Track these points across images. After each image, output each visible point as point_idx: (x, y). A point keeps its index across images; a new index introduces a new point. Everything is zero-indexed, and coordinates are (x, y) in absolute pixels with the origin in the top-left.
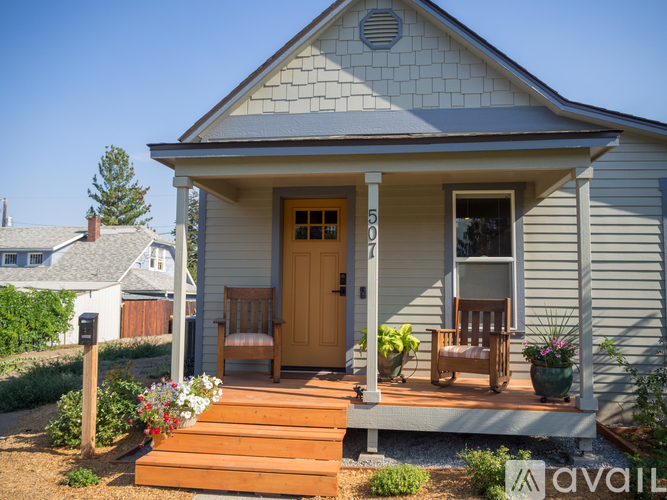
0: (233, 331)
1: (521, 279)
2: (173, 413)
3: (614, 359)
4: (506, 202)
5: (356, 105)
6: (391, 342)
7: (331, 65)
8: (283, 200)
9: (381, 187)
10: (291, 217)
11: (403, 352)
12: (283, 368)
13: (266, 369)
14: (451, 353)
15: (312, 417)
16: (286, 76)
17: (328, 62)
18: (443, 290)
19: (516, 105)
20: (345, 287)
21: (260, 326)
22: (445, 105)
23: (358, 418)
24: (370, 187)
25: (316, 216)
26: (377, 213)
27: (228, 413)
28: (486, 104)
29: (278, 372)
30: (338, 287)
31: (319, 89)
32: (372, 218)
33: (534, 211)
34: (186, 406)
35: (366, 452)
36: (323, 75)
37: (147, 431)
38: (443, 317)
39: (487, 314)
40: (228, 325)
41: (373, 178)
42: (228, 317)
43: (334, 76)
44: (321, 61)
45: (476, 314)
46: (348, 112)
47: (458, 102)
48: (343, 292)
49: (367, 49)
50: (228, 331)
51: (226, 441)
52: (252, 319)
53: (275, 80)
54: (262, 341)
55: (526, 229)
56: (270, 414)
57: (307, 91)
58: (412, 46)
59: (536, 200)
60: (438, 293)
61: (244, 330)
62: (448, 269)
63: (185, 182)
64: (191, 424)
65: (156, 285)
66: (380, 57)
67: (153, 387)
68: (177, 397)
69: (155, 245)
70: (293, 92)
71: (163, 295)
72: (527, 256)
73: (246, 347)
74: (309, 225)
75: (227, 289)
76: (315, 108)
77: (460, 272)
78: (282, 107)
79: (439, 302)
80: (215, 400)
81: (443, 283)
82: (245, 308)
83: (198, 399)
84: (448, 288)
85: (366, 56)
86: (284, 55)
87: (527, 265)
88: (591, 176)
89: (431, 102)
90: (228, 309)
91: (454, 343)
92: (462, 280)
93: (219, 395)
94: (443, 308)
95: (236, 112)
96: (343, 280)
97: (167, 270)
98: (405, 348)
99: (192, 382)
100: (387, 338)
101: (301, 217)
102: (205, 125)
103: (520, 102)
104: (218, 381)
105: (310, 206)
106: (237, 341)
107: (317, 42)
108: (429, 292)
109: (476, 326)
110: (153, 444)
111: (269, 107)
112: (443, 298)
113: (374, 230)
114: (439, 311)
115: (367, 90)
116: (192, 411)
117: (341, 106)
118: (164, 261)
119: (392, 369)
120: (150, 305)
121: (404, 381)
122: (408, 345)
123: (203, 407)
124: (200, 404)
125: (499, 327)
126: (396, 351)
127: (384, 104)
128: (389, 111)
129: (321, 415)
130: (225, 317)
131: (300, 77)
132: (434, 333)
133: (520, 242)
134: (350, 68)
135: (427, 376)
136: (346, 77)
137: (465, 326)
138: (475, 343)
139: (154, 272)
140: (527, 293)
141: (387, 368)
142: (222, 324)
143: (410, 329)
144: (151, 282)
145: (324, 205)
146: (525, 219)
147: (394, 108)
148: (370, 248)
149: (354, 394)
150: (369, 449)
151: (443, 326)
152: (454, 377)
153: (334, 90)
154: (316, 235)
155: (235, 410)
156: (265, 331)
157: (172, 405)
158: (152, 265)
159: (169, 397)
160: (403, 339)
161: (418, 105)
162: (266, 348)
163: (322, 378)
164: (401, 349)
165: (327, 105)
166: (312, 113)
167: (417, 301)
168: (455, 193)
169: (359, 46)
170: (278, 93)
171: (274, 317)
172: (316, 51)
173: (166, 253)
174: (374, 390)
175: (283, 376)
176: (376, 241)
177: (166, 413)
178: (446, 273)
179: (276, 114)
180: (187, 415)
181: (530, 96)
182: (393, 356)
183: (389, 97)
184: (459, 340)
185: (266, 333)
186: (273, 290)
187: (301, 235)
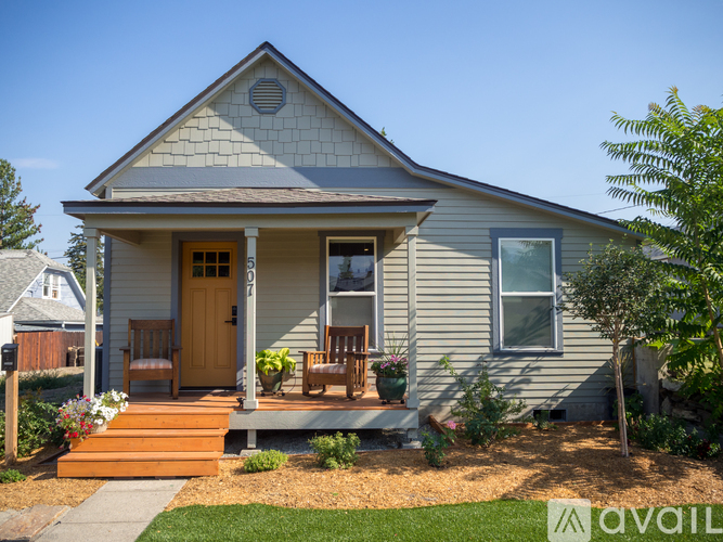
0: (137, 357)
1: (381, 309)
2: (88, 421)
3: (448, 372)
4: (370, 246)
5: (245, 161)
6: (271, 363)
7: (224, 125)
8: (181, 243)
9: (258, 239)
10: (189, 258)
11: (282, 371)
12: (182, 388)
13: (168, 390)
14: (318, 370)
15: (201, 421)
16: (184, 134)
17: (222, 122)
18: (318, 319)
19: (379, 166)
20: (235, 318)
21: (161, 353)
22: (321, 164)
23: (239, 422)
24: (249, 240)
25: (211, 257)
26: (254, 261)
27: (133, 421)
28: (355, 164)
29: (176, 391)
30: (230, 318)
31: (214, 147)
32: (250, 264)
33: (392, 254)
34: (98, 415)
35: (246, 448)
36: (217, 135)
37: (67, 435)
38: (318, 341)
39: (350, 338)
40: (132, 353)
41: (251, 233)
42: (132, 345)
43: (226, 135)
44: (215, 122)
45: (342, 338)
46: (238, 167)
47: (332, 162)
48: (234, 322)
49: (255, 113)
50: (132, 357)
51: (132, 442)
52: (154, 347)
53: (173, 137)
54: (163, 364)
55: (385, 268)
56: (167, 419)
57: (202, 148)
58: (294, 111)
59: (394, 245)
60: (314, 321)
61: (147, 356)
62: (322, 302)
63: (94, 233)
64: (103, 430)
65: (52, 315)
66: (267, 119)
67: (71, 402)
68: (91, 409)
69: (49, 271)
70: (190, 149)
71: (59, 326)
72: (386, 291)
73: (148, 370)
74: (204, 265)
75: (131, 321)
76: (210, 163)
77: (332, 305)
78: (180, 161)
79: (315, 329)
80: (122, 410)
81: (318, 313)
82: (148, 338)
83: (108, 409)
84: (322, 317)
85: (254, 119)
86: (182, 116)
87: (386, 298)
88: (417, 233)
89: (309, 162)
90: (132, 338)
91: (325, 362)
92: (333, 311)
93: (125, 407)
94: (318, 334)
95: (139, 164)
96: (234, 312)
97: (63, 298)
98: (283, 367)
99: (103, 397)
100: (269, 359)
101: (198, 256)
102: (110, 175)
103: (383, 164)
104: (124, 395)
105: (205, 248)
106: (141, 365)
107: (213, 105)
108: (306, 321)
109: (341, 349)
110: (71, 446)
111: (169, 161)
112: (318, 326)
113: (252, 273)
114: (315, 337)
115: (256, 149)
116: (104, 418)
117: (232, 162)
118: (59, 289)
119: (274, 385)
120: (46, 337)
121: (283, 394)
122: (286, 366)
123: (112, 416)
124: (110, 413)
125: (358, 349)
126: (276, 370)
127: (269, 161)
128: (274, 168)
129: (208, 419)
130: (129, 345)
131: (196, 135)
132: (305, 354)
133: (381, 279)
134: (241, 129)
135: (299, 390)
136: (237, 136)
137: (333, 348)
138: (341, 362)
139: (48, 301)
140: (386, 321)
141: (269, 385)
142: (127, 351)
143: (288, 352)
144: (45, 312)
145: (217, 247)
146: (385, 261)
147: (279, 165)
148: (248, 288)
149: (238, 404)
150: (249, 446)
151: (318, 349)
152: (324, 390)
153: (226, 148)
154: (211, 272)
155: (139, 418)
156: (166, 357)
157: (87, 414)
158: (46, 293)
159: (84, 409)
160: (282, 360)
161: (298, 164)
162: (166, 370)
163: (215, 395)
164: (280, 368)
165: (221, 161)
166: (207, 167)
167: (297, 329)
168: (328, 238)
169: (249, 110)
170: (177, 148)
171: (173, 345)
172: (211, 112)
173: (61, 280)
174: (252, 399)
175: (180, 394)
176: (254, 282)
177: (82, 421)
178: (320, 305)
179: (175, 167)
180: (100, 422)
181: (391, 159)
182: (273, 374)
183: (274, 156)
184: (329, 360)
185: (167, 358)
186: (172, 321)
187: (198, 273)
